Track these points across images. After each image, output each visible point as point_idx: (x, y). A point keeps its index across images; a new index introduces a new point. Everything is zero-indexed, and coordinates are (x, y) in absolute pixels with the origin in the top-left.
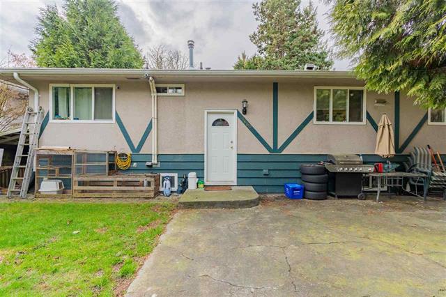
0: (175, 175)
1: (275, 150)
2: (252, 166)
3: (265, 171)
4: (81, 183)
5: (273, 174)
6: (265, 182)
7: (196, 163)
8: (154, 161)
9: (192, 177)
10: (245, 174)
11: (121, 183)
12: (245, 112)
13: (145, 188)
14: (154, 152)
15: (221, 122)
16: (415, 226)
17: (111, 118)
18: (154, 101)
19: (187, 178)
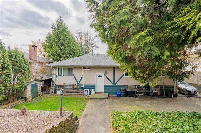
0: (88, 90)
1: (114, 84)
2: (109, 88)
3: (111, 89)
4: (66, 92)
5: (114, 90)
6: (111, 92)
7: (94, 87)
8: (83, 86)
9: (92, 90)
10: (105, 90)
11: (75, 92)
12: (106, 74)
13: (81, 93)
14: (83, 84)
15: (100, 76)
17: (72, 75)
18: (83, 71)
19: (91, 91)
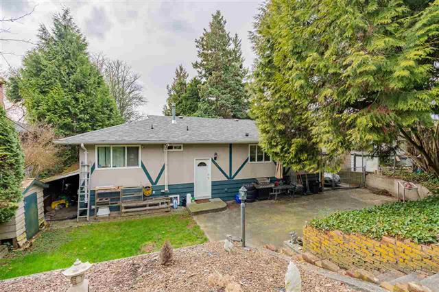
0: (178, 196)
1: (231, 178)
2: (220, 187)
3: (226, 190)
4: (126, 208)
5: (230, 191)
6: (225, 195)
7: (190, 188)
8: (166, 189)
9: (189, 195)
10: (214, 192)
11: (150, 205)
12: (215, 158)
13: (161, 206)
14: (166, 184)
15: (202, 164)
16: (287, 212)
17: (138, 165)
18: (166, 154)
19: (186, 197)
